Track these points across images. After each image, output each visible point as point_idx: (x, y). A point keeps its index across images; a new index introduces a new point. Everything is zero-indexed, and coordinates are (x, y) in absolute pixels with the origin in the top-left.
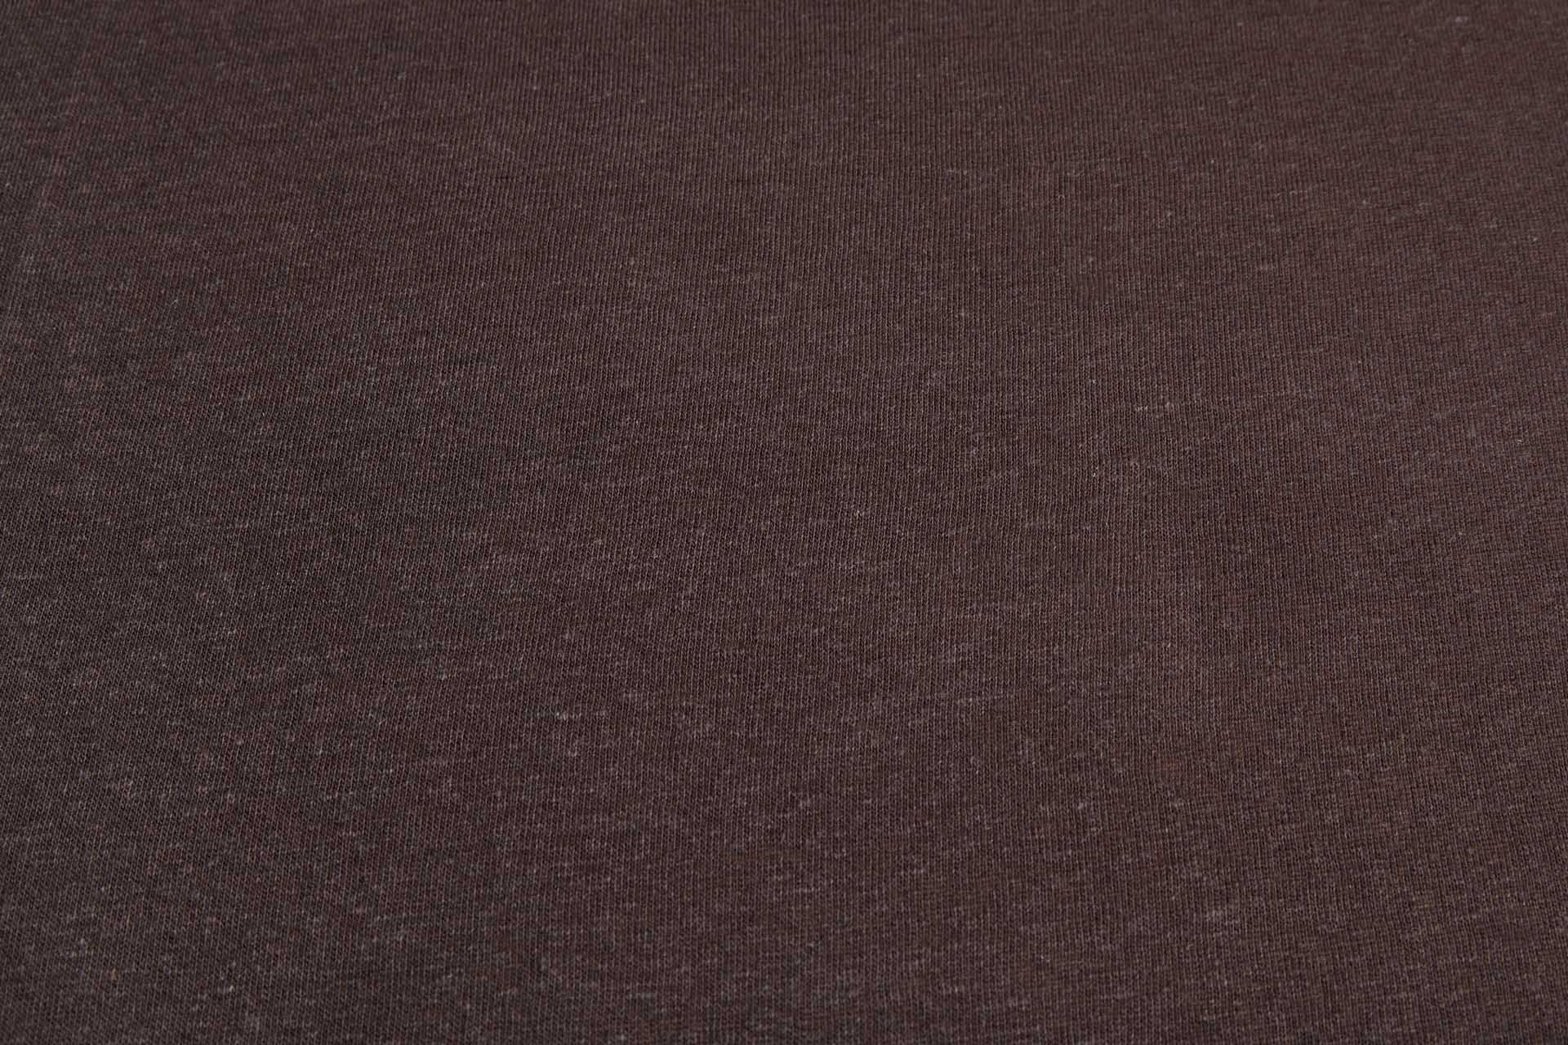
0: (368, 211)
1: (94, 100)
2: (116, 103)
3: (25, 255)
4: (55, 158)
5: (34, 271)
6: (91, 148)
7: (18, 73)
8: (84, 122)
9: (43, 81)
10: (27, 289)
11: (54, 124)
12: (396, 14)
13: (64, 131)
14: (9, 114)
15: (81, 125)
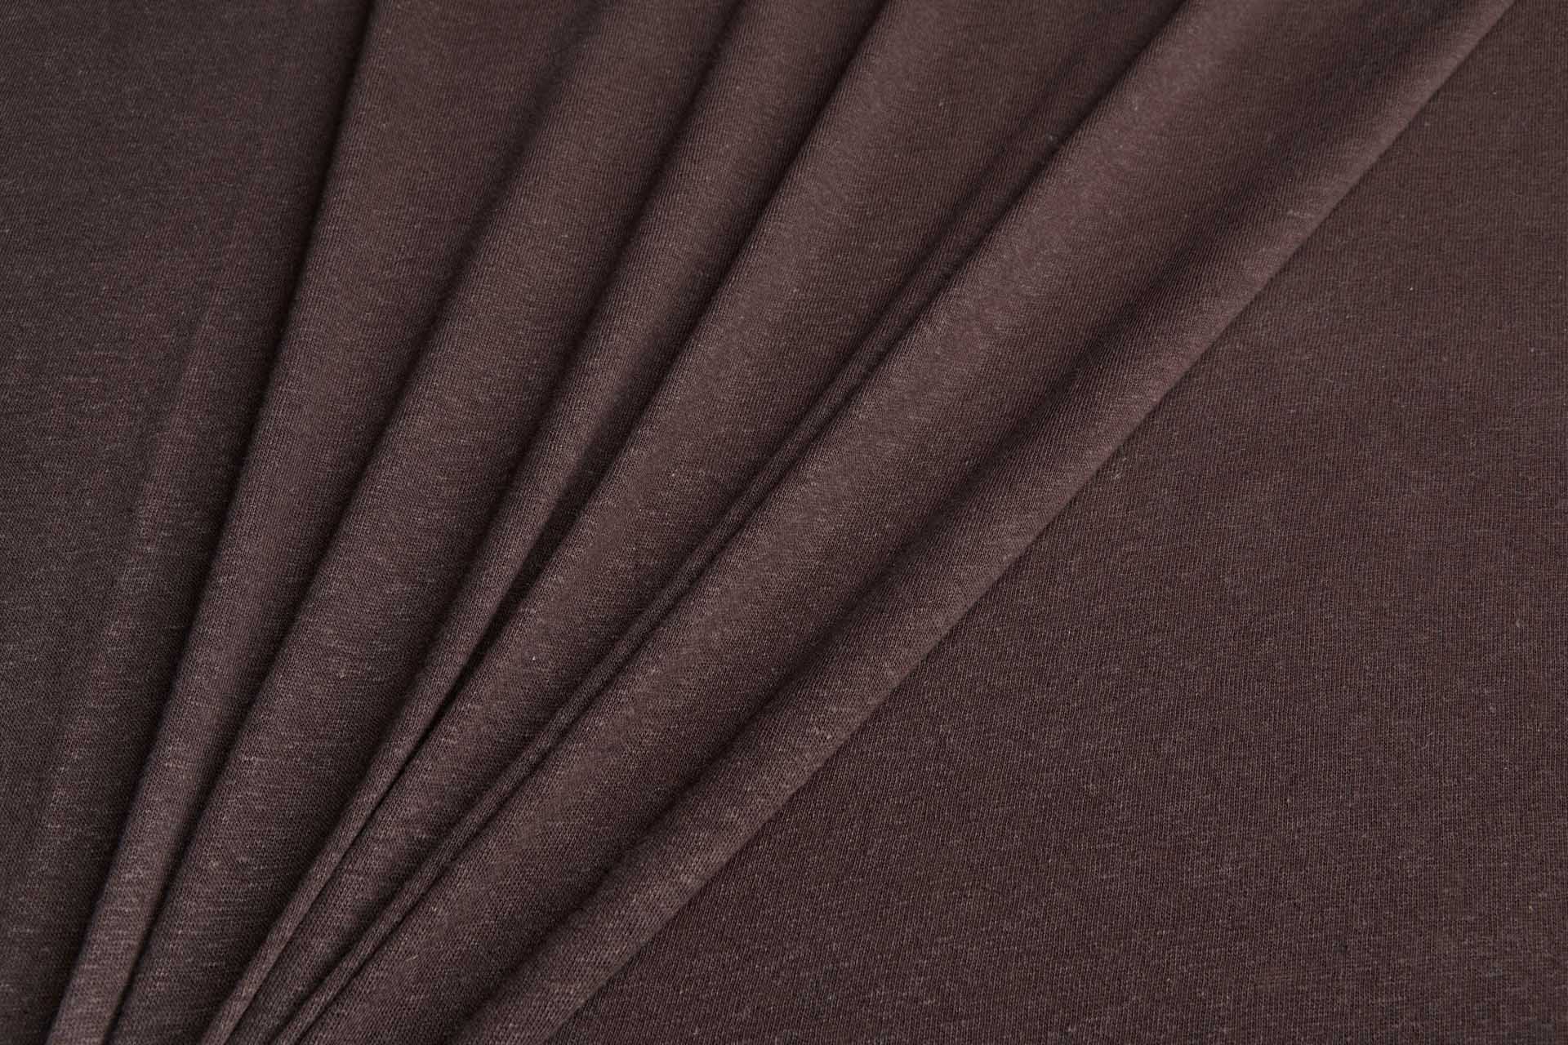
0: (381, 330)
1: (248, 247)
2: (263, 249)
3: (191, 366)
4: (217, 291)
5: (197, 380)
6: (244, 284)
7: (195, 226)
8: (240, 263)
9: (212, 232)
10: (191, 394)
11: (218, 264)
12: (419, 177)
13: (224, 270)
14: (187, 259)
15: (237, 265)
